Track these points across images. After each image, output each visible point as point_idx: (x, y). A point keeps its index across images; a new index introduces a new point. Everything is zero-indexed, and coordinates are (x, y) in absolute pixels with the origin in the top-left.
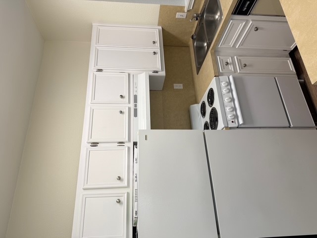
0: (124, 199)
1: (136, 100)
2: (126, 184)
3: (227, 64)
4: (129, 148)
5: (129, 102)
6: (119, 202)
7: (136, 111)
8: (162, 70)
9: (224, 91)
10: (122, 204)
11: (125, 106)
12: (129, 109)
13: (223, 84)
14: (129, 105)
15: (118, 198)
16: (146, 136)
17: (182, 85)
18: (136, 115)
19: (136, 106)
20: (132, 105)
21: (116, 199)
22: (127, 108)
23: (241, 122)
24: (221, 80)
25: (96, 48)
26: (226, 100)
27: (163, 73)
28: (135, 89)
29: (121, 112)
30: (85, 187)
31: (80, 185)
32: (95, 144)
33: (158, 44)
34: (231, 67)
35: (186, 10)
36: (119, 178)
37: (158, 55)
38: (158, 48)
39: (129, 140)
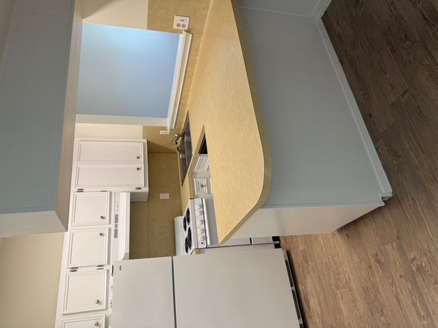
0: (102, 322)
1: (116, 221)
2: (105, 307)
3: (202, 186)
4: (108, 271)
5: (110, 223)
6: (97, 324)
7: (116, 231)
8: (145, 186)
9: (197, 213)
10: (100, 326)
11: (105, 227)
12: (110, 230)
13: (197, 207)
14: (109, 226)
15: (97, 321)
16: (120, 267)
17: (168, 194)
18: (116, 236)
19: (116, 226)
20: (112, 226)
21: (95, 322)
22: (107, 230)
23: (209, 243)
24: (195, 203)
26: (198, 222)
27: (146, 190)
28: (116, 208)
29: (101, 234)
30: (64, 313)
31: (60, 311)
32: (74, 270)
33: (142, 159)
34: (205, 189)
35: (168, 129)
36: (98, 302)
37: (142, 171)
38: (142, 163)
39: (109, 263)
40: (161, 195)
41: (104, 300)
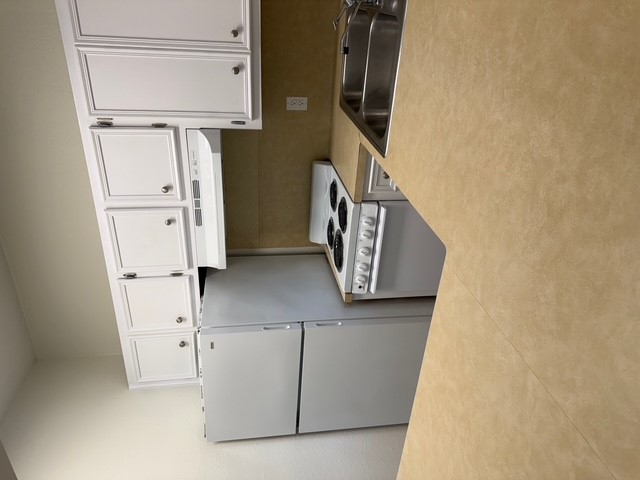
1: (197, 193)
3: (387, 176)
5: (183, 197)
6: (183, 345)
7: (198, 213)
8: (254, 117)
9: (363, 235)
12: (185, 210)
13: (364, 222)
14: (183, 203)
17: (305, 99)
18: (199, 222)
19: (198, 204)
20: (189, 202)
22: (180, 210)
24: (364, 211)
25: (78, 51)
28: (193, 167)
29: (169, 221)
33: (245, 37)
39: (190, 265)
40: (289, 100)
41: (188, 315)
